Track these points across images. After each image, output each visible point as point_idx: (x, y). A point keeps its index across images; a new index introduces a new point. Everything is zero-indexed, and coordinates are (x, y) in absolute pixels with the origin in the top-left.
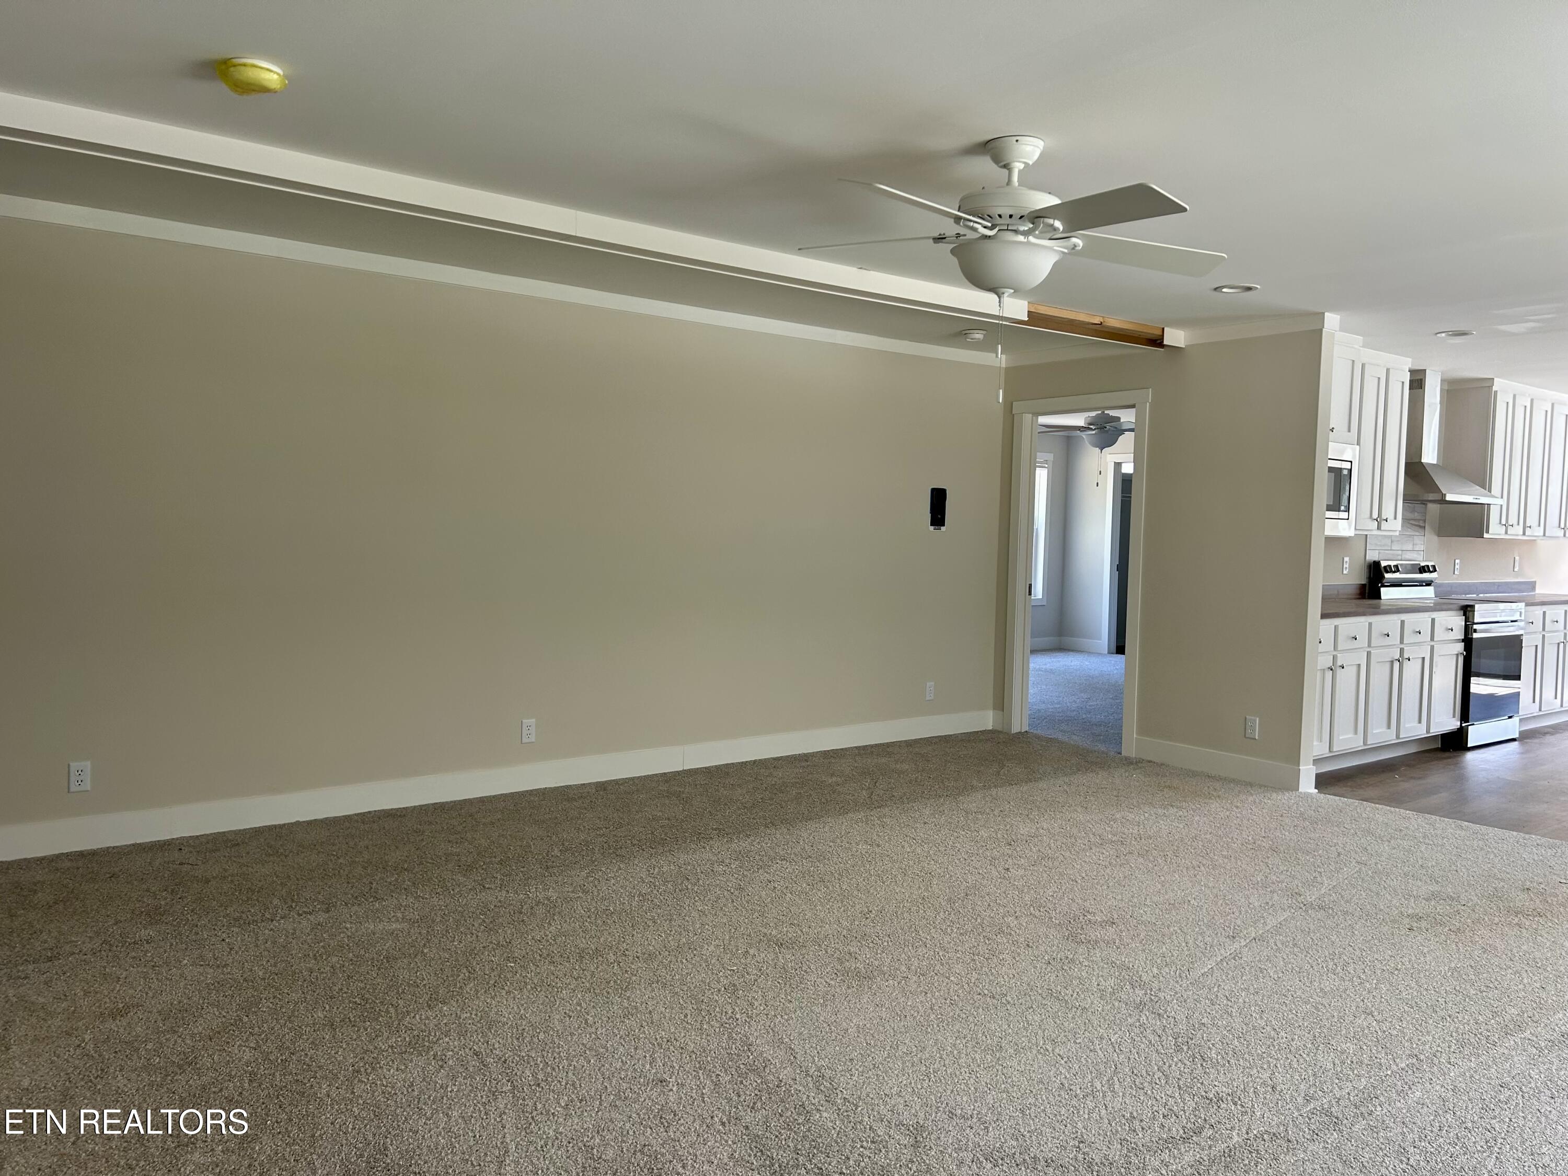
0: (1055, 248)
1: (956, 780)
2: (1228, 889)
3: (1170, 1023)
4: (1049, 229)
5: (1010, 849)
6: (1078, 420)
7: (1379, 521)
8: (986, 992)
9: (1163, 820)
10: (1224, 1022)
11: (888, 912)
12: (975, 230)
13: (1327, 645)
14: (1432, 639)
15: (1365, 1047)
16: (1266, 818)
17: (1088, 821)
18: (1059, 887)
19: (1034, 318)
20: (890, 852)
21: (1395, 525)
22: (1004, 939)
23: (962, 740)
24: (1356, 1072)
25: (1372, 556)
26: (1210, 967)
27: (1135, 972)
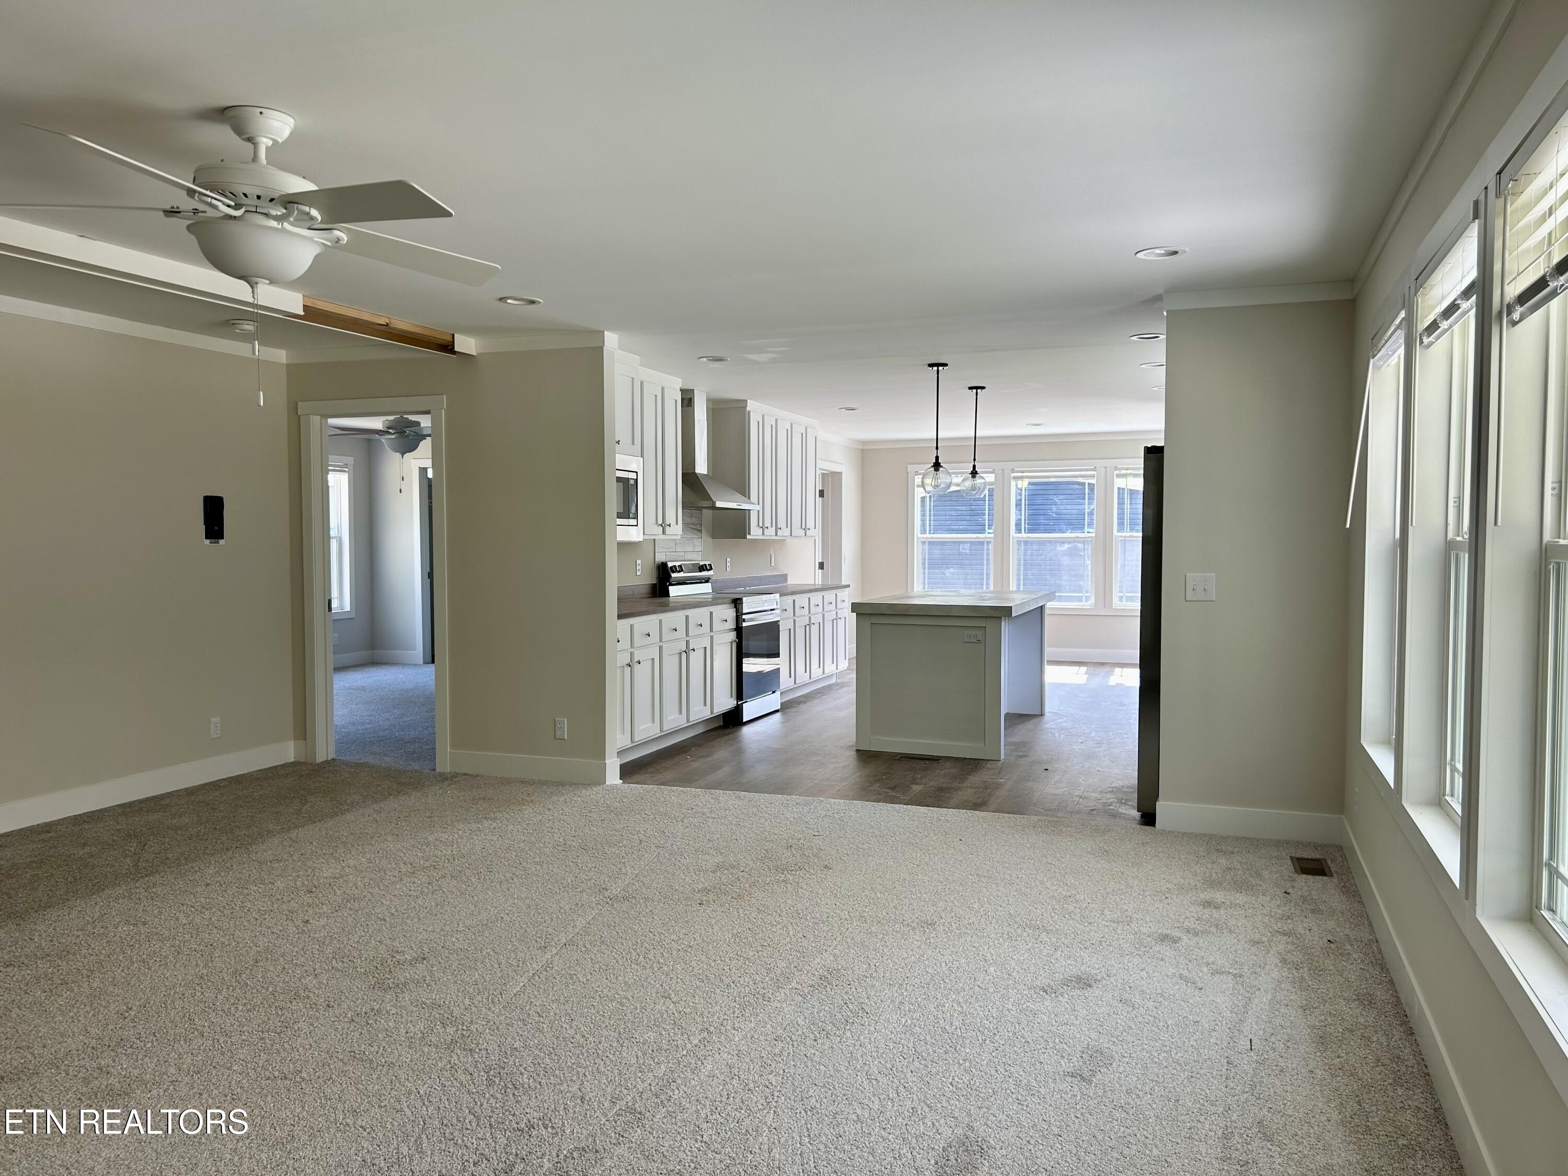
0: (315, 239)
1: (249, 827)
2: (540, 897)
3: (482, 1057)
4: (306, 217)
5: (311, 897)
6: (376, 423)
7: (664, 526)
8: (276, 1074)
9: (477, 836)
10: (536, 1041)
11: (155, 1003)
12: (215, 207)
13: (625, 643)
14: (711, 630)
15: (664, 1033)
16: (576, 817)
17: (399, 850)
18: (366, 930)
19: (310, 312)
20: (160, 928)
21: (677, 530)
22: (300, 1004)
23: (258, 779)
24: (656, 1060)
25: (660, 558)
26: (522, 984)
27: (446, 1009)
